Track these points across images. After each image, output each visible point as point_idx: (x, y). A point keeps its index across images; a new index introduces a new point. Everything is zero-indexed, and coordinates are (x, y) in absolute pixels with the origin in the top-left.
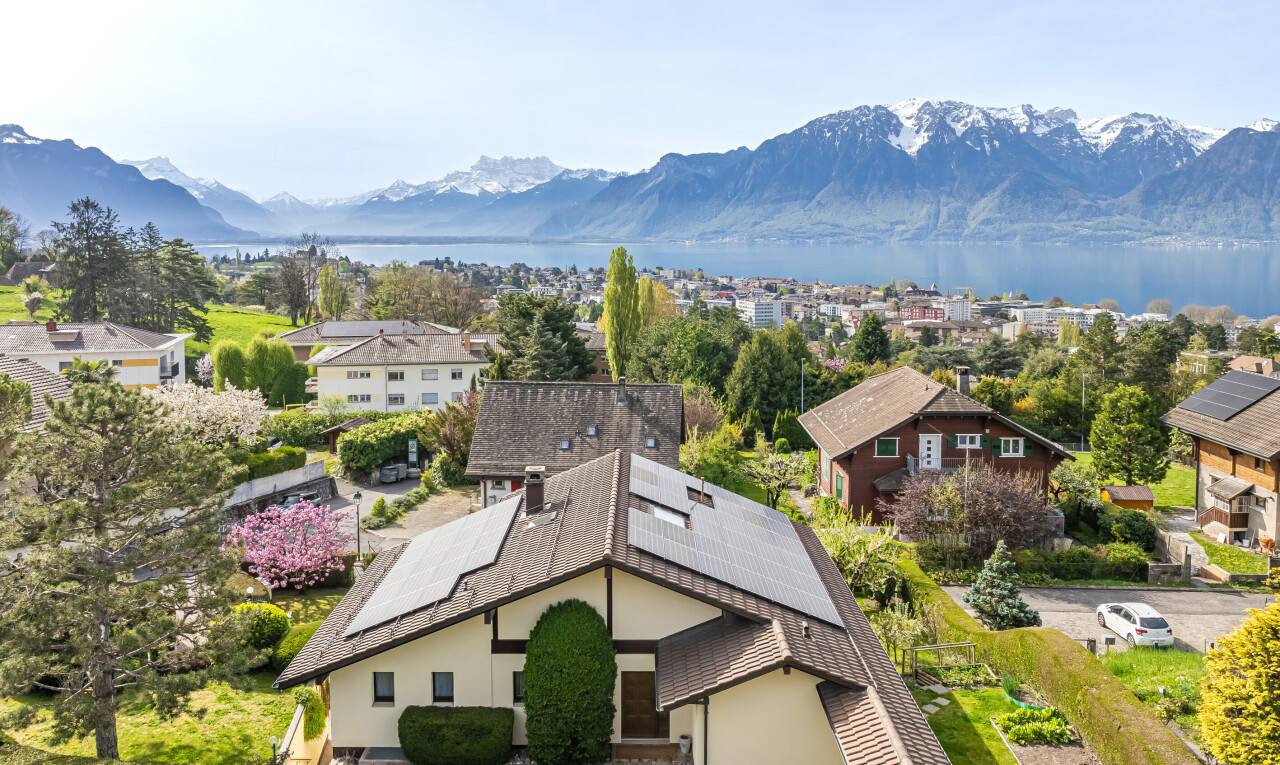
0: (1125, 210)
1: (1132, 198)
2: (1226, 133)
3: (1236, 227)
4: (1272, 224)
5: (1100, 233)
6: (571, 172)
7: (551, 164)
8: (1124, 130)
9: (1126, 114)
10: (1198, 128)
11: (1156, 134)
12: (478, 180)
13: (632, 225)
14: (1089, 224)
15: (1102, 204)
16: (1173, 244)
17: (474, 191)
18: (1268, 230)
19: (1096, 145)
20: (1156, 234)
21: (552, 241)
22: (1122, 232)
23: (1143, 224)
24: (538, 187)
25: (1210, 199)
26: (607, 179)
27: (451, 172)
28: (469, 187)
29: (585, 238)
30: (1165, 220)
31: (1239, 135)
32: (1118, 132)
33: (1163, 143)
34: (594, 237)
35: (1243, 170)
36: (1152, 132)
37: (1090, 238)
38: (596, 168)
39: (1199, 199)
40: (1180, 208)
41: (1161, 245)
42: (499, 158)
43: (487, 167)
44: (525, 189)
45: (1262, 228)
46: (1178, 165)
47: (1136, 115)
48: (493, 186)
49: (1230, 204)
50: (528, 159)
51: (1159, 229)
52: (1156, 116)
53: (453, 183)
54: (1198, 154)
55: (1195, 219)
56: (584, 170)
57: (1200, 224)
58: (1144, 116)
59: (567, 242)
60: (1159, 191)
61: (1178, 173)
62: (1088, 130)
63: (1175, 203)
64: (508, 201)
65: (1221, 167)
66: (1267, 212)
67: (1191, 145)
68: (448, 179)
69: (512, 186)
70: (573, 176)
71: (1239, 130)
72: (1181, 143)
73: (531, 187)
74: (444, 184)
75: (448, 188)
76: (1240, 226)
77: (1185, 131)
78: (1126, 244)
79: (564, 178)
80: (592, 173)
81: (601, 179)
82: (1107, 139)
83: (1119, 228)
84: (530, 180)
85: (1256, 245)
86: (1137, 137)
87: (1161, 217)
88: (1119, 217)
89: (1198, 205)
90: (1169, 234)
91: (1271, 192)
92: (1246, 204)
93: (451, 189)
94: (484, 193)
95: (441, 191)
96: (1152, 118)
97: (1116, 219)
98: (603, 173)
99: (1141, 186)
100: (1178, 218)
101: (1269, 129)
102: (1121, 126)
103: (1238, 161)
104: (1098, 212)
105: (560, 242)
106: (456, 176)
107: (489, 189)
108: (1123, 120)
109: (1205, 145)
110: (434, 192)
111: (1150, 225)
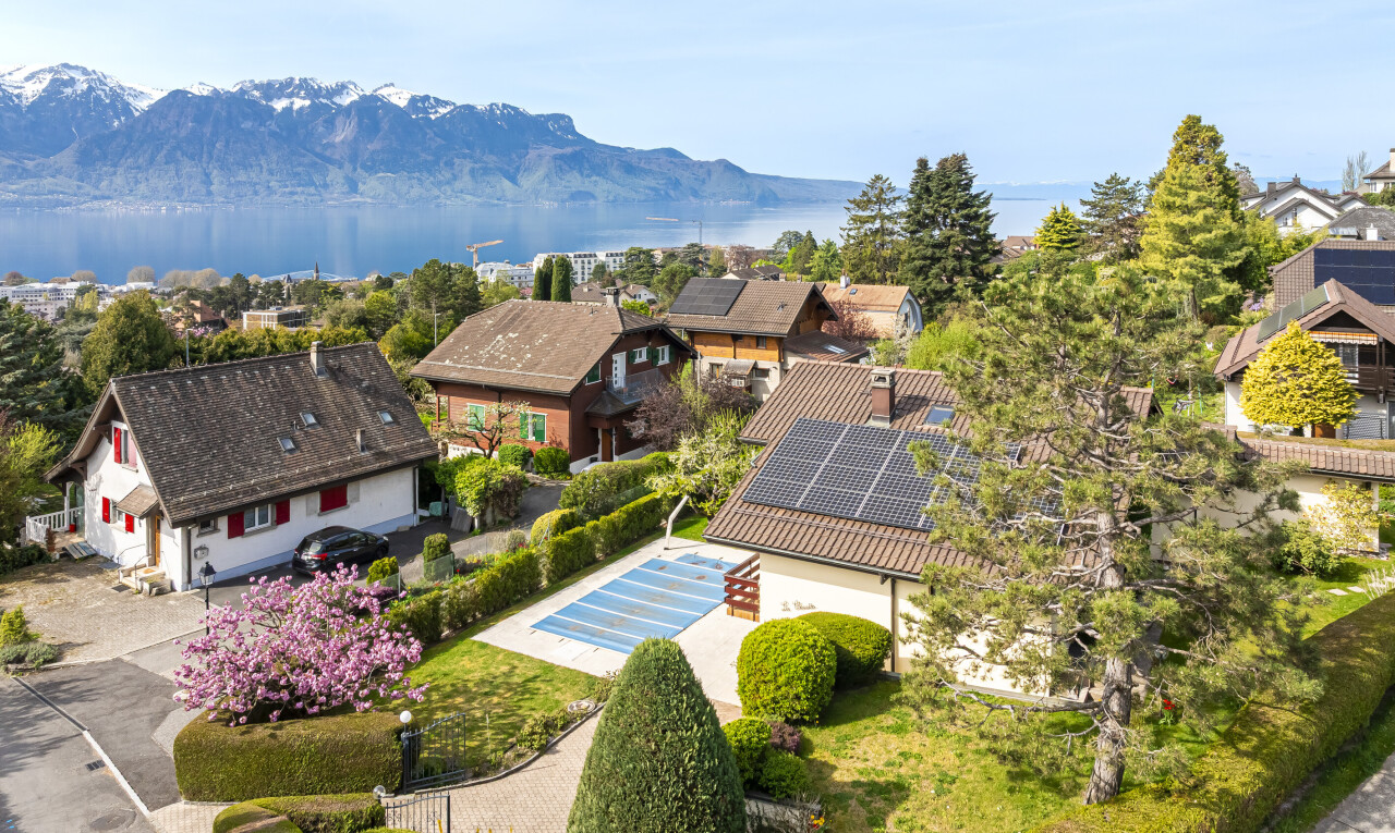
0: (58, 171)
1: (66, 158)
2: (165, 94)
3: (178, 190)
4: (213, 188)
5: (27, 198)
8: (53, 81)
9: (55, 63)
10: (135, 86)
11: (90, 89)
14: (14, 187)
15: (30, 164)
16: (115, 210)
18: (209, 193)
19: (19, 96)
20: (95, 198)
22: (55, 196)
23: (79, 187)
25: (151, 161)
30: (104, 184)
31: (178, 98)
32: (45, 83)
33: (98, 99)
35: (183, 133)
36: (85, 86)
37: (16, 204)
39: (141, 160)
40: (120, 170)
41: (101, 210)
45: (204, 191)
46: (116, 124)
47: (66, 66)
49: (172, 166)
51: (97, 193)
52: (90, 69)
54: (137, 114)
55: (137, 182)
57: (142, 188)
58: (76, 68)
60: (97, 152)
61: (116, 134)
62: (7, 78)
63: (115, 165)
65: (161, 129)
66: (207, 175)
67: (128, 104)
71: (177, 92)
72: (118, 102)
76: (182, 189)
77: (122, 88)
78: (59, 210)
82: (32, 91)
83: (51, 192)
85: (197, 208)
86: (68, 91)
87: (100, 180)
88: (50, 180)
89: (139, 168)
90: (109, 198)
91: (211, 157)
92: (188, 167)
96: (85, 71)
97: (48, 182)
99: (75, 145)
100: (119, 180)
101: (205, 93)
102: (49, 77)
103: (178, 124)
104: (25, 174)
108: (51, 70)
109: (143, 104)
111: (87, 188)
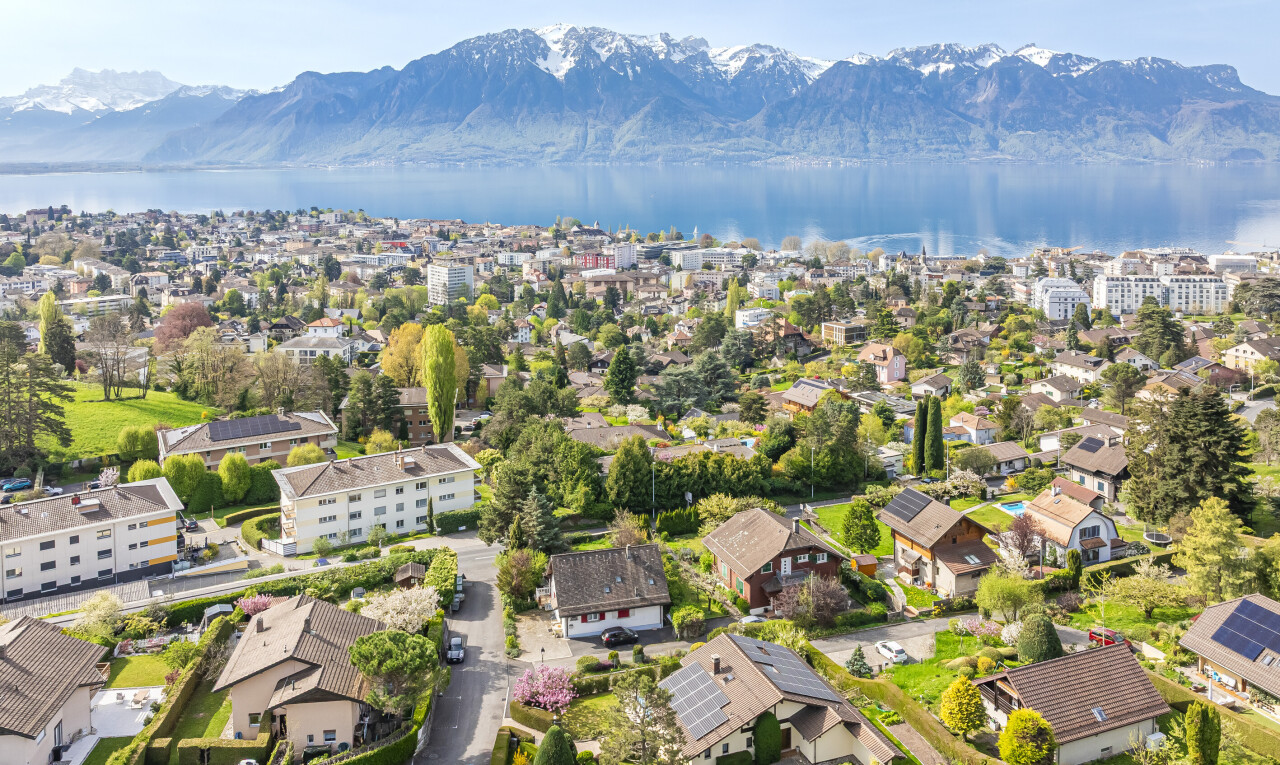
0: (752, 132)
1: (757, 121)
2: (831, 64)
3: (841, 147)
4: (869, 145)
5: (731, 154)
6: (189, 88)
7: (164, 79)
8: (749, 59)
9: (750, 44)
10: (808, 59)
11: (776, 64)
12: (70, 96)
13: (267, 148)
14: (722, 145)
15: (733, 126)
16: (792, 163)
17: (66, 108)
18: (866, 150)
19: (726, 72)
20: (778, 154)
21: (172, 168)
22: (750, 152)
23: (767, 145)
24: (148, 106)
25: (821, 121)
26: (233, 97)
27: (34, 86)
28: (58, 105)
29: (210, 163)
30: (785, 142)
31: (842, 67)
32: (744, 61)
33: (781, 72)
34: (219, 162)
35: (845, 98)
36: (772, 61)
37: (722, 158)
38: (220, 84)
39: (812, 122)
40: (797, 131)
41: (782, 164)
42: (97, 70)
43: (82, 81)
44: (132, 107)
45: (862, 148)
46: (794, 91)
47: (758, 46)
48: (90, 104)
49: (836, 127)
50: (135, 74)
51: (780, 149)
52: (775, 47)
53: (38, 100)
54: (810, 83)
55: (809, 141)
56: (205, 87)
57: (813, 144)
58: (765, 47)
59: (189, 169)
60: (780, 115)
61: (793, 100)
62: (718, 58)
63: (793, 127)
64: (110, 120)
65: (828, 95)
66: (865, 134)
67: (804, 74)
68: (30, 94)
69: (115, 104)
70: (192, 93)
71: (841, 63)
72: (796, 72)
73: (140, 105)
74: (26, 100)
75: (31, 105)
76: (844, 146)
77: (799, 61)
78: (754, 164)
79: (181, 95)
80: (215, 89)
81: (226, 97)
82: (735, 66)
83: (747, 149)
84: (138, 96)
85: (856, 163)
86: (759, 66)
87: (782, 138)
88: (747, 139)
89: (811, 128)
90: (788, 154)
91: (868, 118)
92: (849, 127)
93: (35, 105)
94: (79, 112)
95: (21, 108)
96: (772, 50)
97: (745, 140)
98: (228, 90)
99: (764, 111)
100: (796, 139)
101: (864, 62)
102: (746, 55)
103: (841, 90)
104: (729, 134)
106: (41, 90)
107: (85, 106)
108: (747, 50)
109: (815, 74)
110: (12, 109)
111: (773, 146)
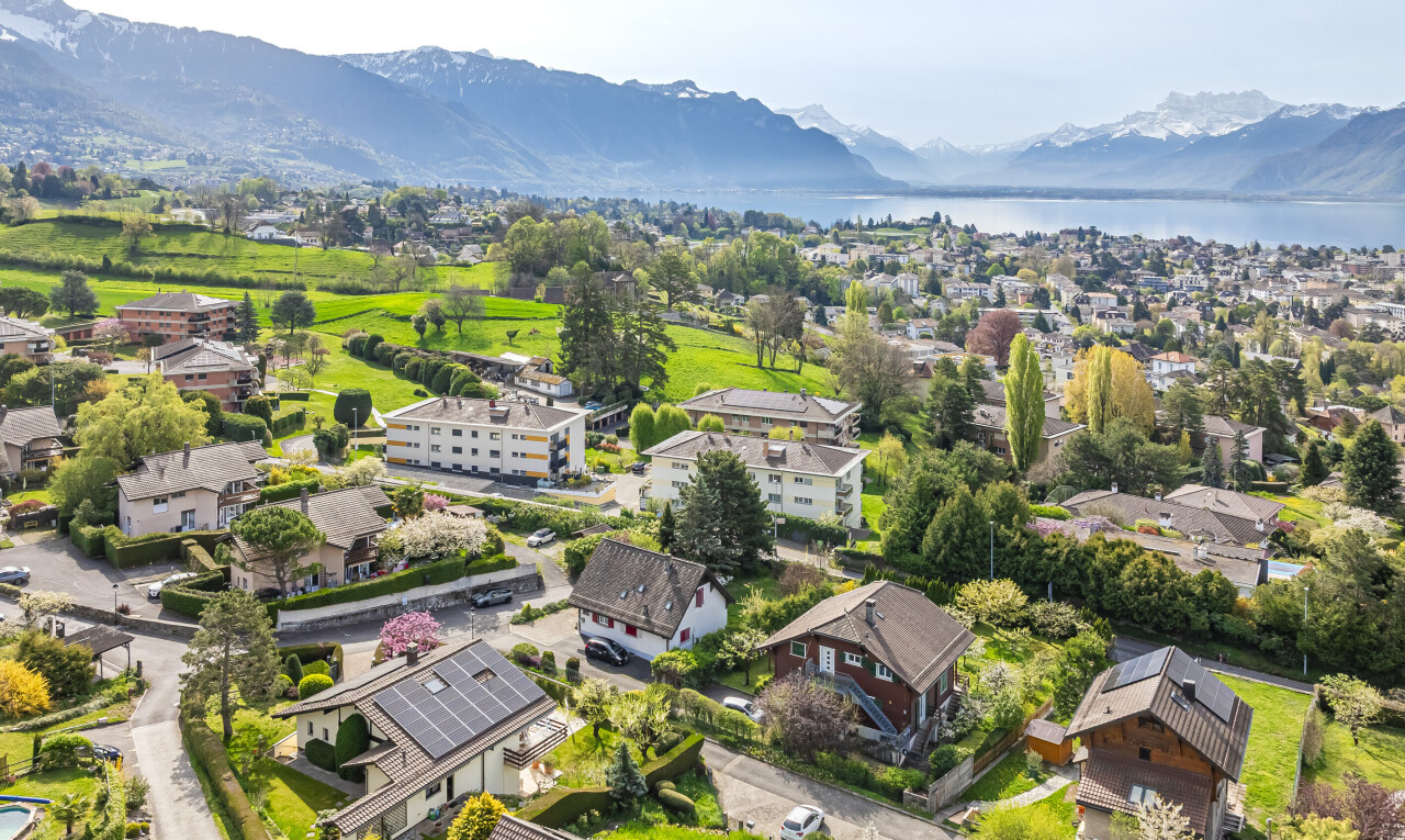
6: (1293, 108)
7: (1266, 99)
12: (1165, 121)
13: (1383, 177)
17: (1161, 134)
21: (1260, 198)
24: (1245, 129)
26: (1348, 116)
27: (1131, 113)
28: (1153, 130)
29: (1308, 193)
34: (1319, 193)
38: (1330, 102)
42: (1192, 93)
43: (1179, 106)
44: (1226, 131)
48: (1185, 129)
50: (1233, 95)
53: (1134, 126)
56: (1311, 106)
59: (1280, 200)
64: (1205, 145)
68: (1127, 121)
69: (1210, 128)
70: (1296, 114)
73: (1236, 129)
74: (1122, 126)
75: (1127, 131)
79: (1282, 116)
80: (1324, 109)
81: (1338, 117)
84: (1235, 120)
93: (1131, 132)
94: (1173, 137)
95: (1118, 135)
98: (1340, 108)
105: (1269, 199)
106: (1137, 117)
107: (1180, 132)
110: (1110, 136)
